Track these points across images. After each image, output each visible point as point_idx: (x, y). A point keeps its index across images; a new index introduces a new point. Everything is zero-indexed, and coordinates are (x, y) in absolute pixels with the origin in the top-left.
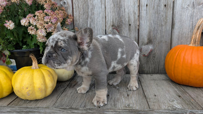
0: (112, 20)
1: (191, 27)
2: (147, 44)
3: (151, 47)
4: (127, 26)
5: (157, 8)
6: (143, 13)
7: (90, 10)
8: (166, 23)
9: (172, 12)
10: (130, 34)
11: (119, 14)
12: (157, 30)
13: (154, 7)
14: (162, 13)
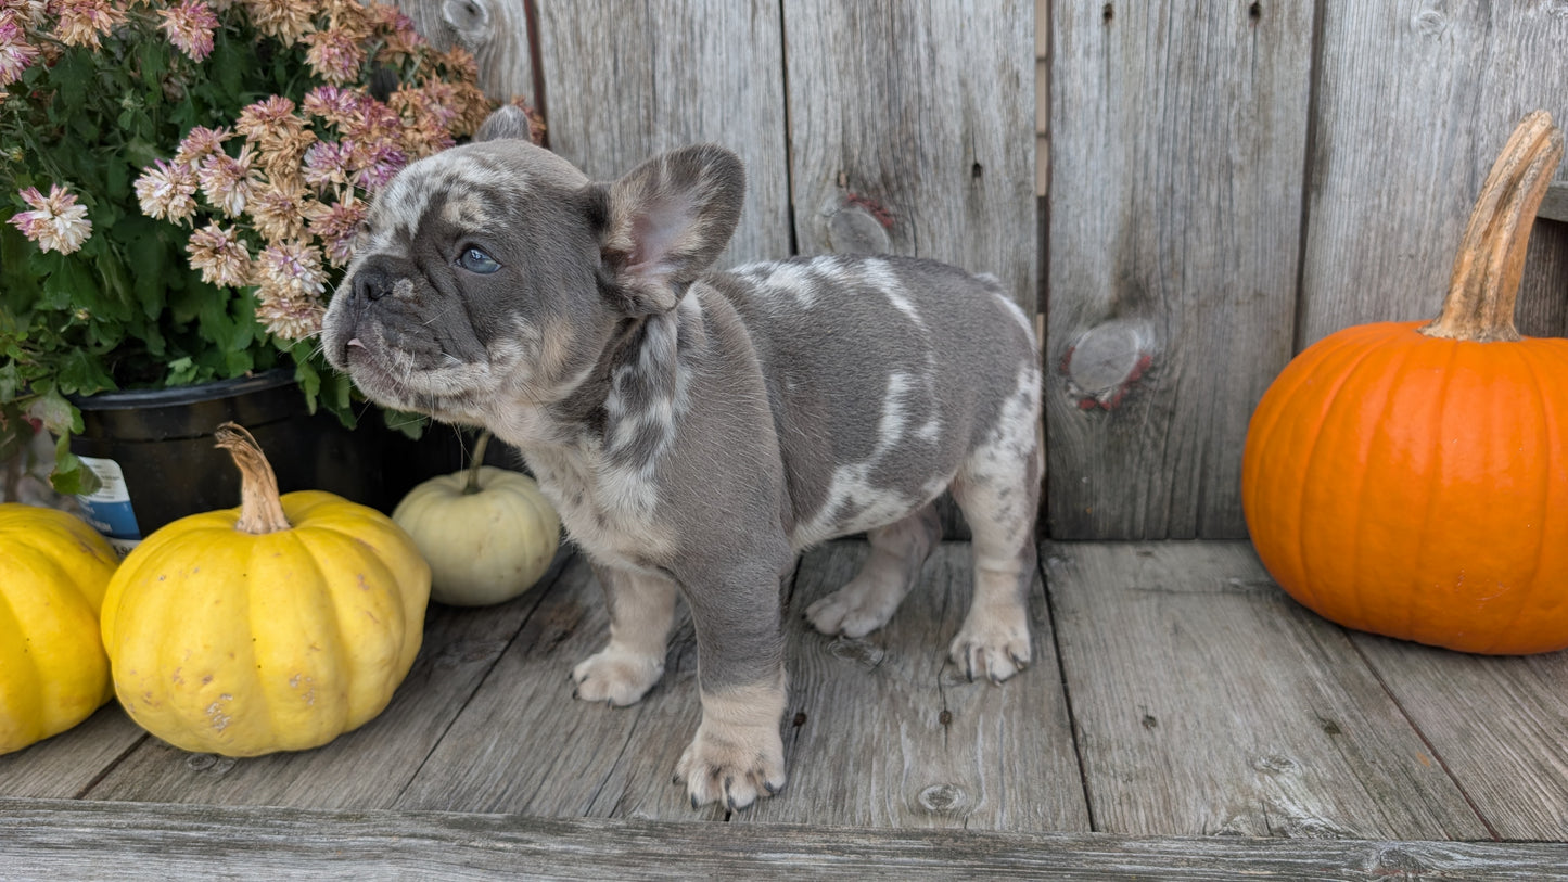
0: (834, 138)
1: (1458, 178)
2: (1113, 315)
3: (1139, 339)
4: (959, 184)
5: (1193, 34)
6: (1081, 74)
7: (664, 63)
8: (1260, 148)
9: (1305, 64)
10: (980, 239)
11: (889, 87)
12: (1188, 209)
13: (1165, 24)
14: (1229, 73)
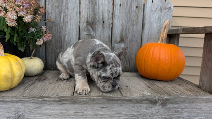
0: (86, 16)
1: (158, 29)
2: (119, 42)
3: (123, 46)
4: (101, 24)
5: (130, 9)
6: (117, 12)
7: (64, 4)
8: (137, 23)
9: (142, 14)
10: (104, 31)
11: (93, 11)
12: (129, 30)
13: (127, 7)
14: (134, 14)
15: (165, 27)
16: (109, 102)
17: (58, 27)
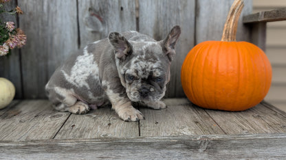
4: (118, 12)
8: (185, 6)
12: (170, 19)
15: (234, 10)
16: (112, 147)
17: (40, 21)
